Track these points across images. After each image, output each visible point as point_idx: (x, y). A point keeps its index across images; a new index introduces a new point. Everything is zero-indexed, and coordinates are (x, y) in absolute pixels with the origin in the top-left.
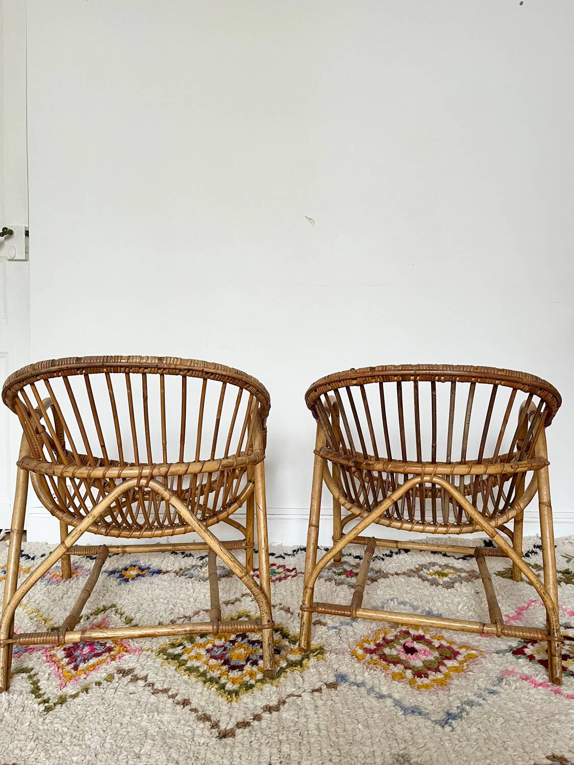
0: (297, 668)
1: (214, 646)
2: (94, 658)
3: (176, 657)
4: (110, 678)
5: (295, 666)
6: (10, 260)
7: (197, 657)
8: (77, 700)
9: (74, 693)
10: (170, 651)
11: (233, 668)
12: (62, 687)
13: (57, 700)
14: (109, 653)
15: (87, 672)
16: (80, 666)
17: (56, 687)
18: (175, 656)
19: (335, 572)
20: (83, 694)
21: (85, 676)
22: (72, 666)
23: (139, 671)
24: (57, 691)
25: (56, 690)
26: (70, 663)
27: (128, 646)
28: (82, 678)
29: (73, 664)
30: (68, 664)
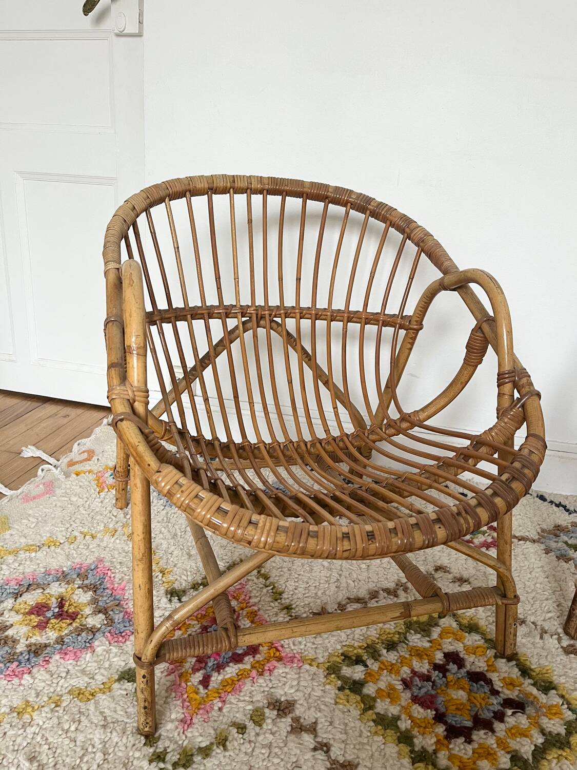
0: (564, 754)
1: (414, 673)
2: (231, 664)
3: (356, 687)
4: (257, 718)
5: (560, 748)
6: (118, 35)
7: (391, 694)
8: (210, 763)
9: (203, 745)
10: (346, 671)
11: (453, 732)
12: (186, 728)
13: (178, 756)
14: (254, 657)
15: (223, 695)
16: (213, 679)
17: (177, 728)
18: (355, 682)
19: (566, 543)
20: (219, 751)
21: (220, 705)
22: (199, 676)
23: (302, 710)
24: (178, 735)
25: (176, 734)
26: (198, 670)
27: (280, 648)
28: (216, 708)
29: (201, 671)
30: (195, 670)
